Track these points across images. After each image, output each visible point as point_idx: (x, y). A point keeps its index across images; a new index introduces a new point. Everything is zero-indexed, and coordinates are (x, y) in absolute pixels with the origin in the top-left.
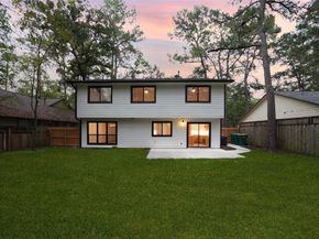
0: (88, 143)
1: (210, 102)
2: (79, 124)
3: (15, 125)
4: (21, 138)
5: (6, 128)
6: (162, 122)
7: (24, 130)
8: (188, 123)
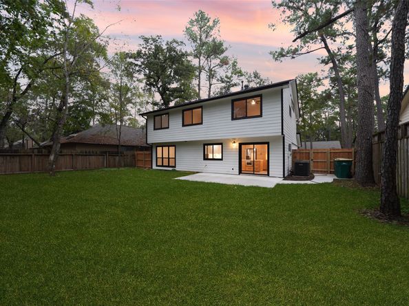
0: (157, 166)
1: (261, 116)
2: (150, 148)
3: (116, 150)
4: (115, 159)
5: (105, 153)
6: (213, 144)
7: (117, 154)
8: (240, 145)
